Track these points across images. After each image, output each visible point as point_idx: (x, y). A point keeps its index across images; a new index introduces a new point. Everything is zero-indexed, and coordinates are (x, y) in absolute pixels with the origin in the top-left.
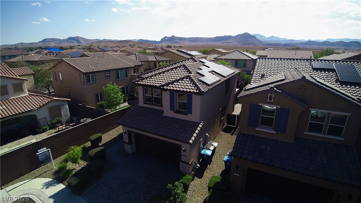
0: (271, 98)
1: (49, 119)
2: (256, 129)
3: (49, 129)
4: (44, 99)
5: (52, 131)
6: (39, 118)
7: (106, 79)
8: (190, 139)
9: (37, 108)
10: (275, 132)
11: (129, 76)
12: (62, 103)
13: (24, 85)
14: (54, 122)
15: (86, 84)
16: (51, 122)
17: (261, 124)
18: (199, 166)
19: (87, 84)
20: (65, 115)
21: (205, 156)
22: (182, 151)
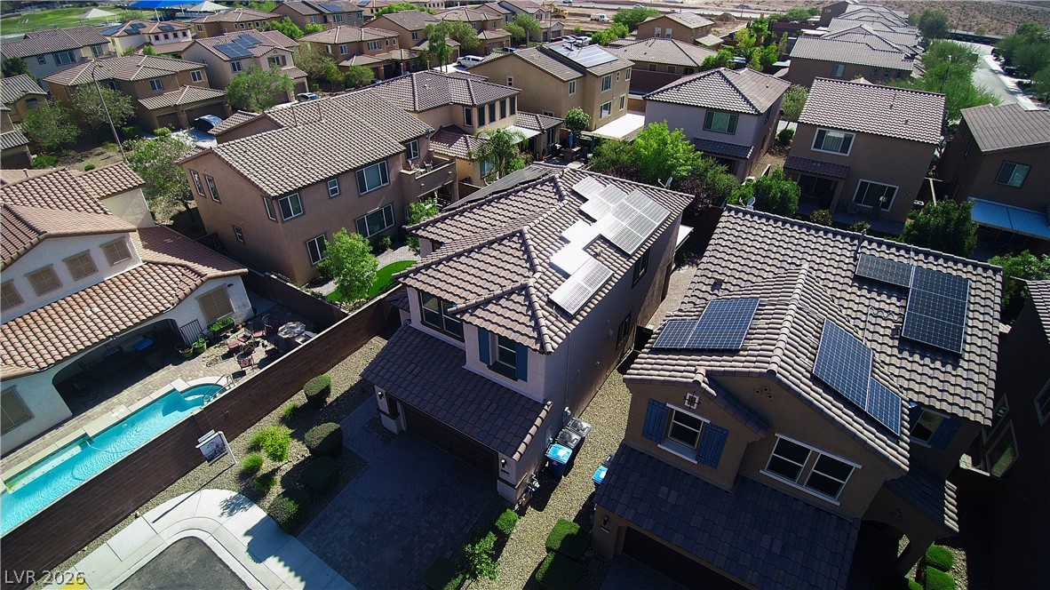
0: (692, 401)
1: (203, 323)
2: (659, 446)
3: (208, 347)
4: (183, 275)
5: (216, 350)
6: (180, 325)
7: (330, 198)
8: (516, 450)
9: (173, 305)
10: (696, 462)
11: (392, 178)
12: (228, 281)
13: (130, 243)
14: (216, 328)
15: (280, 223)
16: (209, 327)
17: (672, 435)
18: (538, 486)
19: (283, 222)
20: (239, 307)
21: (555, 463)
22: (501, 466)
